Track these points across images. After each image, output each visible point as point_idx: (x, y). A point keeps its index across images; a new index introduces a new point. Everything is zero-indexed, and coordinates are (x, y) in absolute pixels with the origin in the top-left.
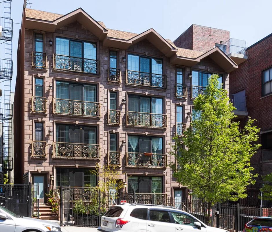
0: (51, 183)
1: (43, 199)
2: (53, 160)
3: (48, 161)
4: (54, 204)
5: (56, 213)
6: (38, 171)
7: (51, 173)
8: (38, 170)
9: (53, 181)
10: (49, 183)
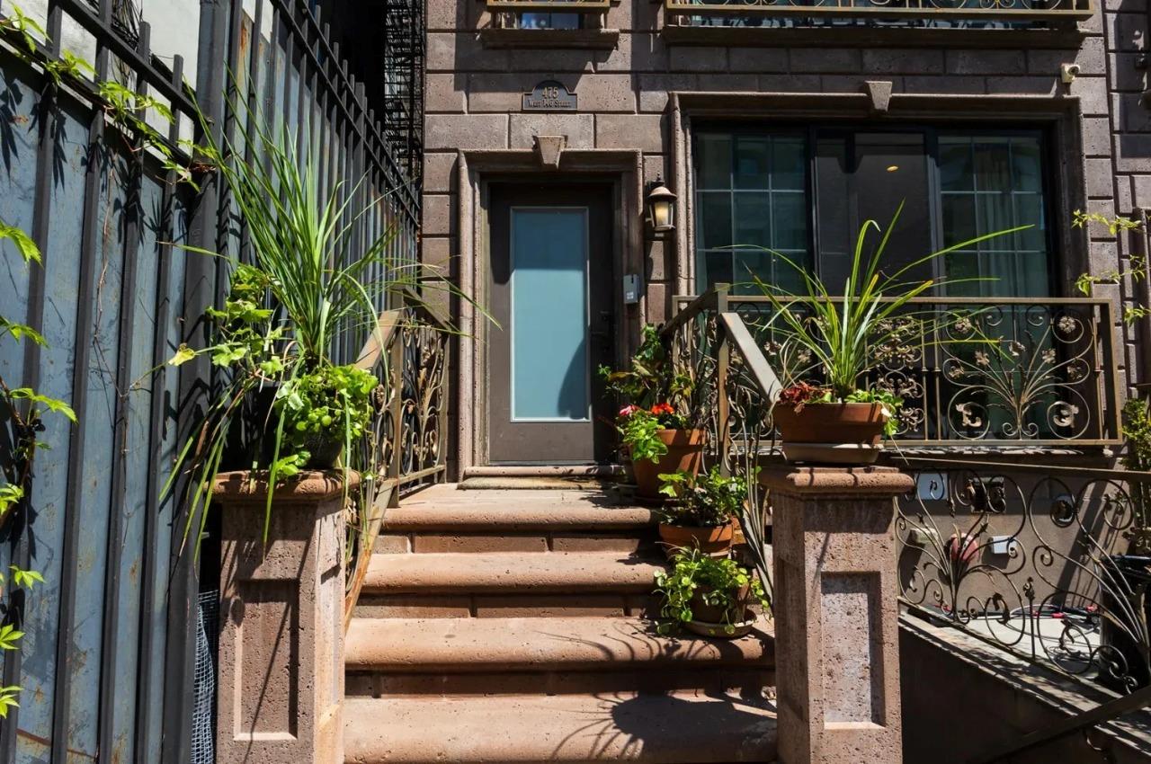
0: (648, 264)
1: (588, 420)
2: (669, 46)
3: (621, 56)
4: (683, 488)
5: (722, 641)
6: (536, 154)
7: (652, 168)
8: (537, 147)
9: (670, 238)
10: (636, 261)
